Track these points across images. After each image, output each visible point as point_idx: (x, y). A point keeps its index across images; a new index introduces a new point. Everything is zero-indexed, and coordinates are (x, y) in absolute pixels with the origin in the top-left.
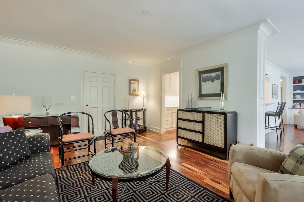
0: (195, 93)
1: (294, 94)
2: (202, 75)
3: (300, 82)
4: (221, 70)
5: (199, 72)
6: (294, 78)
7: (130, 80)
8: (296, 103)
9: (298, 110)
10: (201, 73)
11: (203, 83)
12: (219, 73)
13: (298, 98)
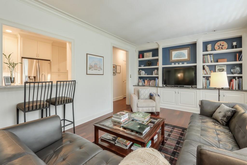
6: (139, 52)
8: (140, 80)
13: (143, 74)
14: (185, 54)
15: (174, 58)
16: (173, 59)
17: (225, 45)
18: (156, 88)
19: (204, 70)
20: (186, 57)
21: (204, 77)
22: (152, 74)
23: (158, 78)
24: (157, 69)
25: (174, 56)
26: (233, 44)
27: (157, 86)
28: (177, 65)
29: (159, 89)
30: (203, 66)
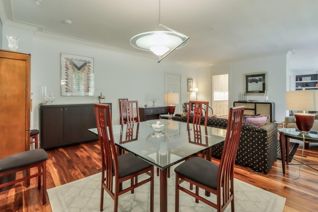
0: (242, 90)
1: (296, 89)
2: (248, 78)
3: (301, 80)
4: (263, 75)
5: (246, 76)
6: (296, 76)
7: (188, 79)
10: (247, 77)
11: (249, 84)
12: (262, 77)
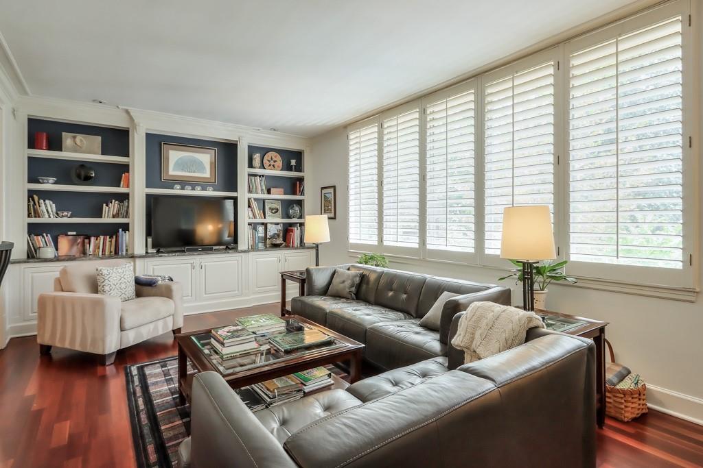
1: (31, 194)
6: (30, 120)
8: (40, 238)
9: (55, 270)
13: (48, 213)
14: (204, 163)
15: (174, 170)
16: (171, 172)
17: (279, 162)
18: (130, 260)
19: (250, 209)
20: (206, 173)
21: (249, 224)
22: (100, 215)
23: (126, 227)
24: (123, 198)
25: (175, 165)
26: (290, 163)
27: (124, 253)
28: (188, 192)
29: (138, 261)
30: (249, 199)
